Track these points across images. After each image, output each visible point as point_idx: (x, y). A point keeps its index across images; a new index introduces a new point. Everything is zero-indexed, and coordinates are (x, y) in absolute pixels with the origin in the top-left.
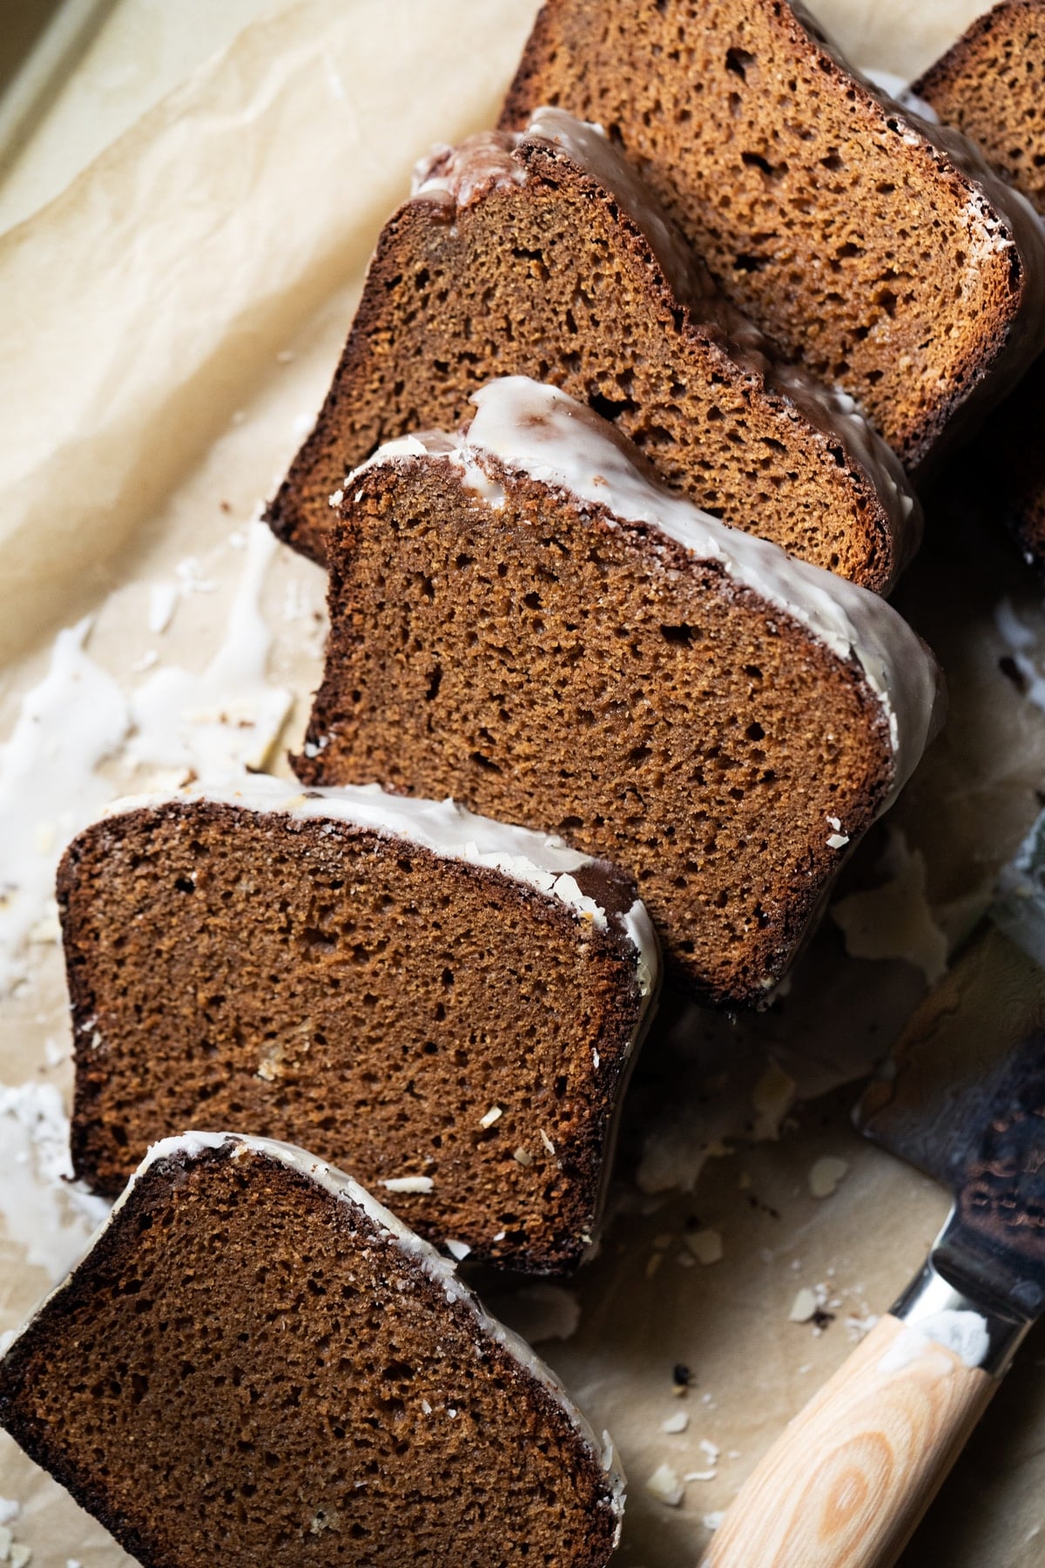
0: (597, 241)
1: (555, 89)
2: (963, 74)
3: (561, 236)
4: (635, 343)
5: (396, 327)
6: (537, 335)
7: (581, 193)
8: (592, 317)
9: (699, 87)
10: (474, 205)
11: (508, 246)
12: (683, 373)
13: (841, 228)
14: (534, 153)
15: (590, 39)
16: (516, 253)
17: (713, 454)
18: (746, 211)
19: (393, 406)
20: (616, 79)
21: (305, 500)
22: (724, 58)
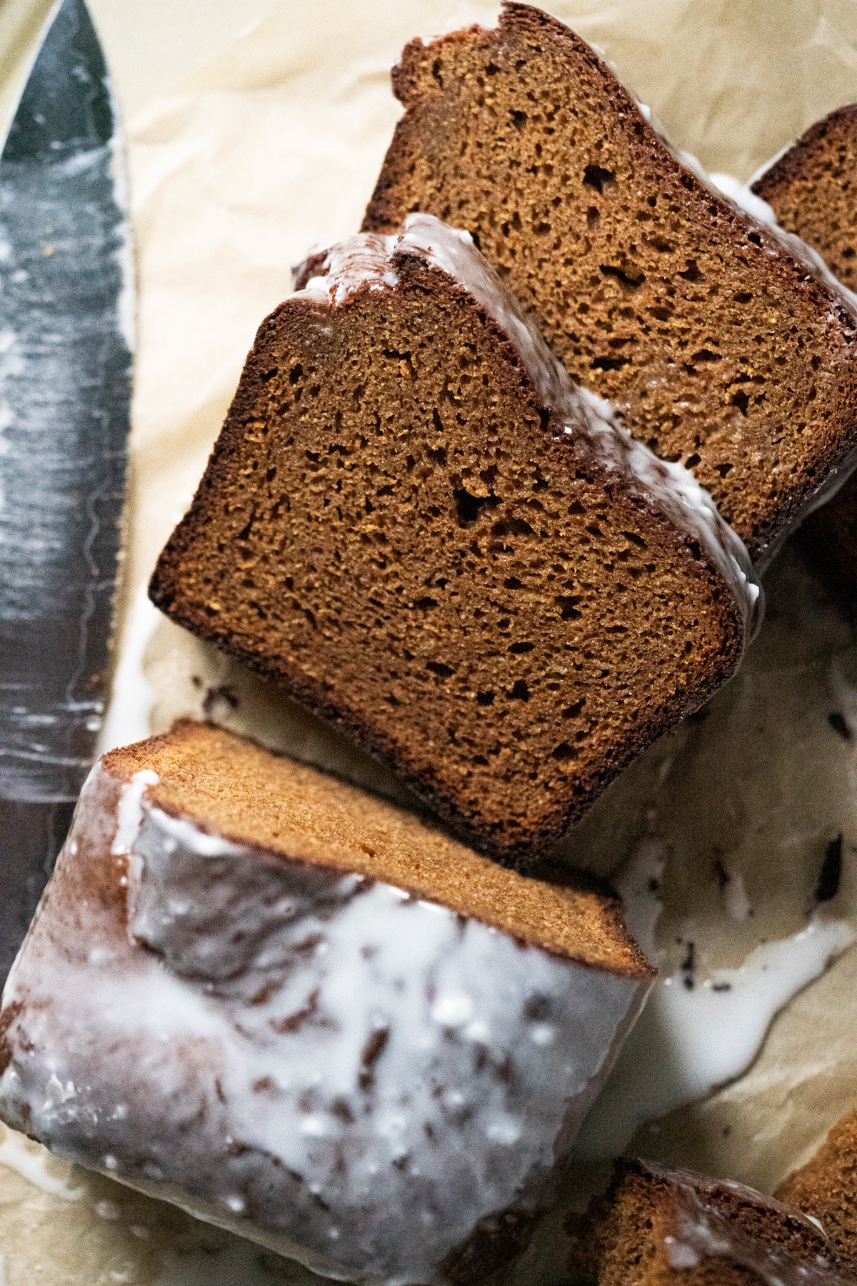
0: (466, 345)
1: (416, 199)
2: (799, 176)
3: (430, 339)
4: (500, 441)
5: (270, 416)
6: (406, 431)
7: (452, 300)
8: (458, 417)
9: (557, 202)
10: (348, 307)
11: (379, 347)
12: (547, 469)
13: (696, 336)
14: (407, 262)
15: (448, 153)
16: (386, 353)
17: (572, 546)
18: (605, 318)
19: (264, 492)
20: (476, 192)
21: (181, 575)
22: (583, 174)
